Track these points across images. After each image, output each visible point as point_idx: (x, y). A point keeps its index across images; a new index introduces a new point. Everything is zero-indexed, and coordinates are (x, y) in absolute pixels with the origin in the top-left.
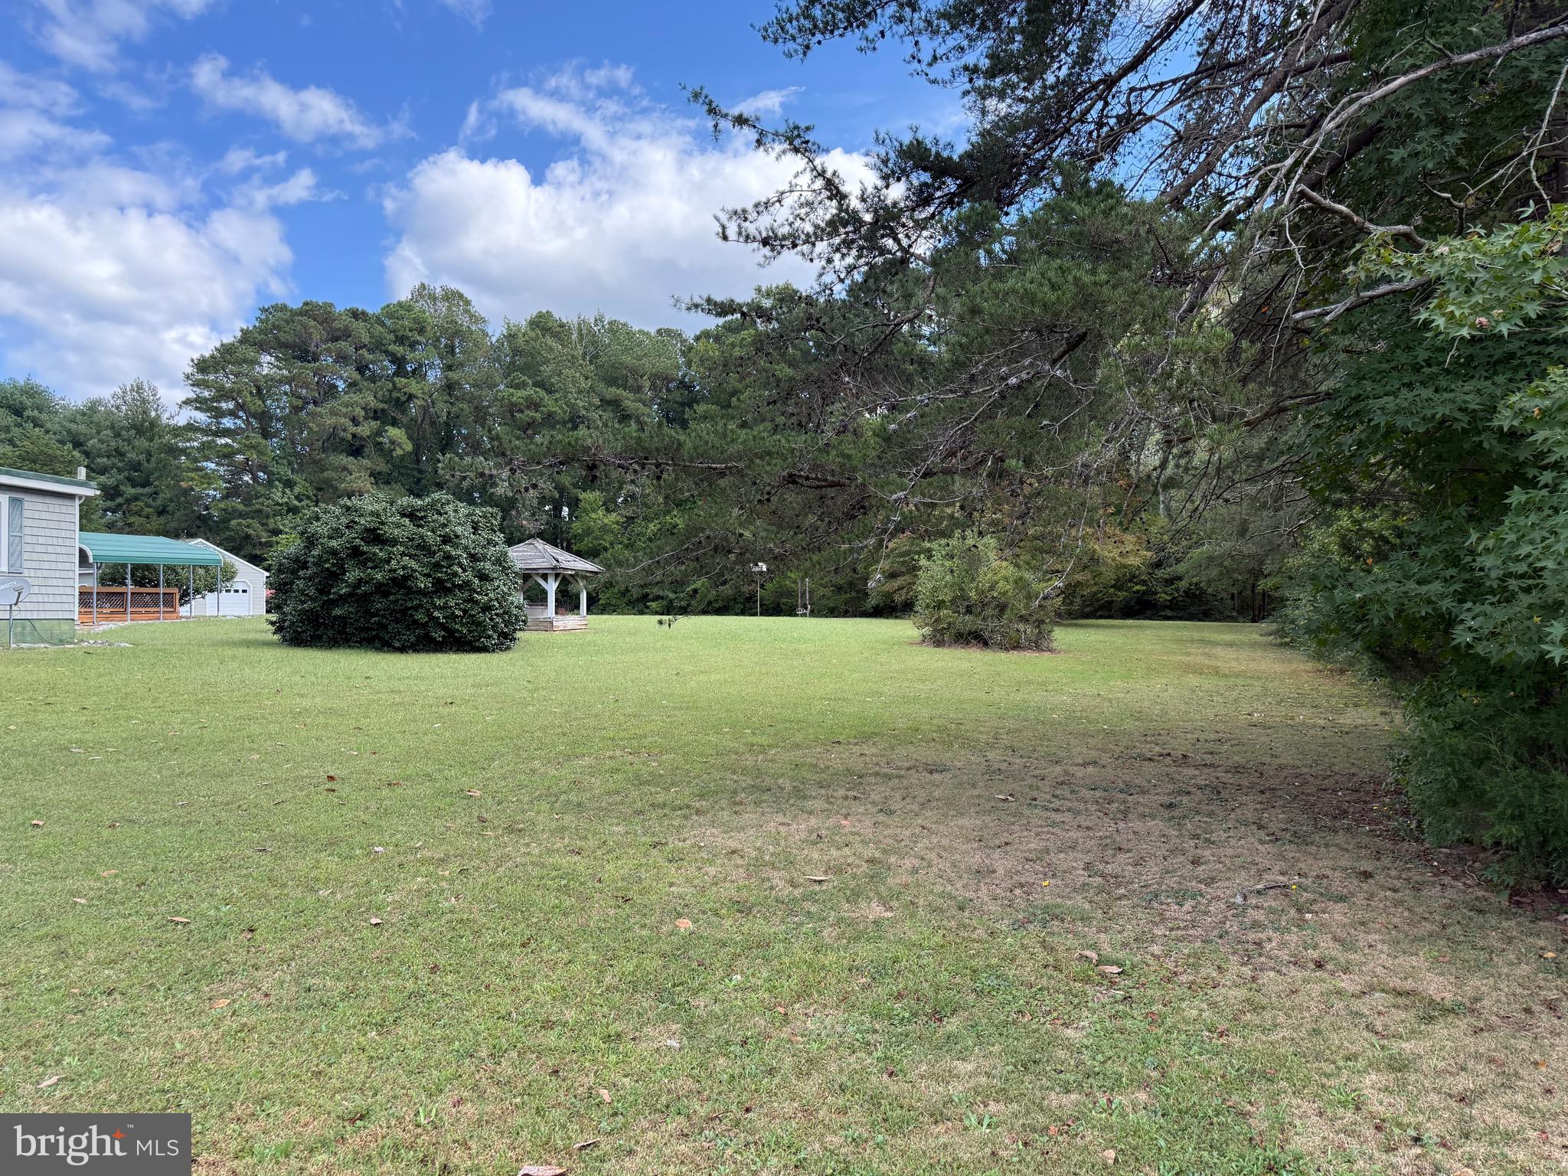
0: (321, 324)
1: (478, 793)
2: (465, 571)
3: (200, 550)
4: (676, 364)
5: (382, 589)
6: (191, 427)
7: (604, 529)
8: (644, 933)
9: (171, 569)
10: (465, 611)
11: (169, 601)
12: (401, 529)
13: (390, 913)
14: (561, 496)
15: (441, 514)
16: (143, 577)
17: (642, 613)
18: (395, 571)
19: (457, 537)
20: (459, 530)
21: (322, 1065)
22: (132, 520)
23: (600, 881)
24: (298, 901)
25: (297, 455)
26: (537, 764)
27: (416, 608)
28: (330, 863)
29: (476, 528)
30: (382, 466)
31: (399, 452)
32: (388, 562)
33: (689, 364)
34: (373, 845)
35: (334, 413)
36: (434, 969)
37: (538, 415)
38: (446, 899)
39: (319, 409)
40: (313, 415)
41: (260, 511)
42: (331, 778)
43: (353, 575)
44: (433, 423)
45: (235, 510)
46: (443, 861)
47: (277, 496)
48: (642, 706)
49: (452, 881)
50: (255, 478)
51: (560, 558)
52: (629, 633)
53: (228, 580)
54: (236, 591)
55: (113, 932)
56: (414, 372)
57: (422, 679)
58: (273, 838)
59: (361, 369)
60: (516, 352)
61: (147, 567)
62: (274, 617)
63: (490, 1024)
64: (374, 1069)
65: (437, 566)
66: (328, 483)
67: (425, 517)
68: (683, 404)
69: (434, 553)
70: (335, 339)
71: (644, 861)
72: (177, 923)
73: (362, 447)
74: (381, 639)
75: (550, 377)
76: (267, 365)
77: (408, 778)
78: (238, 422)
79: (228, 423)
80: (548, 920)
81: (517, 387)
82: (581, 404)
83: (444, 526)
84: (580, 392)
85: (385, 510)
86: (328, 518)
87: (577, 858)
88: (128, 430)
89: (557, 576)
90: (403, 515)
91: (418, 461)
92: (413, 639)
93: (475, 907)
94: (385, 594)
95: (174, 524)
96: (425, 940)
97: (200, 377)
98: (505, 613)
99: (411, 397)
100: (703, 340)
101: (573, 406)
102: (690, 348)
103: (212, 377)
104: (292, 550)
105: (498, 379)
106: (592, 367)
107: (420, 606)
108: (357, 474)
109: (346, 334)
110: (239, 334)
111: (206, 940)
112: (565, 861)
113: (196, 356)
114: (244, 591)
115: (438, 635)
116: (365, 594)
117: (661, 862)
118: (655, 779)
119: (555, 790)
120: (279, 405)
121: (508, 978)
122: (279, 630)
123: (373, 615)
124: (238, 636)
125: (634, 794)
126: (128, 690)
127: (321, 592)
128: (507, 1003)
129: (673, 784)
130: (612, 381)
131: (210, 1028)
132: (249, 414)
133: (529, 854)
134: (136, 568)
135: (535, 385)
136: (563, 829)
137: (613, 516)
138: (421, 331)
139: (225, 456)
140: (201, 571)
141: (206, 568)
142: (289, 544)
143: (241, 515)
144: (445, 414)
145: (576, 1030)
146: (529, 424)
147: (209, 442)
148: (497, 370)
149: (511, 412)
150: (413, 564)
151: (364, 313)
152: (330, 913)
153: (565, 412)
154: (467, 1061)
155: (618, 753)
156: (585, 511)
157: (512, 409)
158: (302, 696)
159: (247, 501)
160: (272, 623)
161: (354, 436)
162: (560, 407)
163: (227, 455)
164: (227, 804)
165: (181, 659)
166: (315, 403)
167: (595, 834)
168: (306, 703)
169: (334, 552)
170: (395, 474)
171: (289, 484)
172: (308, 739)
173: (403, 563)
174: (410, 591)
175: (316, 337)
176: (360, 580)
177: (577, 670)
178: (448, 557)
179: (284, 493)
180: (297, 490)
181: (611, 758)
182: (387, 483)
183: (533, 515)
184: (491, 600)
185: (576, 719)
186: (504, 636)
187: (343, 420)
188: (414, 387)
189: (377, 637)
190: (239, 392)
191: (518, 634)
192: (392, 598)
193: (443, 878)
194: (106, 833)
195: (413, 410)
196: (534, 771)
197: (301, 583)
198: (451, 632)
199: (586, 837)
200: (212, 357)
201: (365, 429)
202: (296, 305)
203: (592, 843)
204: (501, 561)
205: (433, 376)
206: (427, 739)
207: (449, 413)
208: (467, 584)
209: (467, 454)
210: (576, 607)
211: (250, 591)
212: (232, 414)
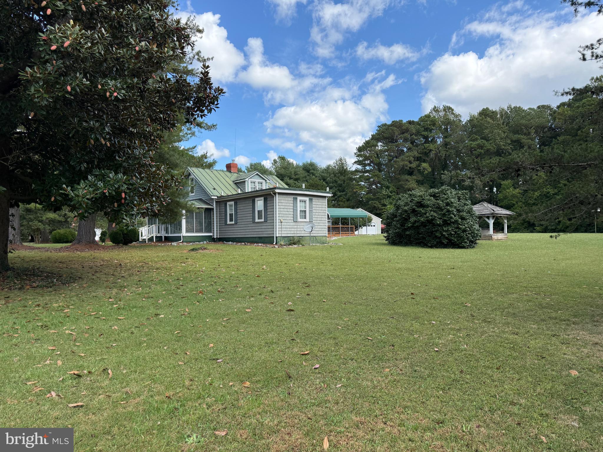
0: (398, 128)
1: (469, 305)
2: (455, 216)
3: (360, 212)
4: (547, 120)
5: (423, 224)
6: (357, 171)
7: (513, 196)
8: (554, 373)
9: (352, 219)
10: (455, 232)
11: (352, 231)
12: (430, 201)
13: (441, 347)
14: (493, 183)
15: (445, 195)
16: (344, 222)
17: (532, 232)
18: (428, 217)
19: (452, 203)
20: (453, 200)
21: (424, 400)
22: (340, 203)
23: (528, 347)
24: (408, 338)
25: (390, 177)
26: (492, 295)
27: (436, 231)
28: (416, 325)
29: (459, 199)
30: (420, 178)
31: (426, 172)
32: (426, 214)
33: (554, 119)
34: (431, 320)
35: (403, 160)
36: (462, 372)
37: (482, 151)
38: (462, 345)
39: (398, 159)
40: (395, 162)
41: (378, 198)
42: (412, 294)
43: (413, 219)
44: (439, 160)
45: (370, 198)
46: (459, 330)
47: (384, 192)
48: (538, 273)
49: (464, 339)
50: (377, 186)
51: (495, 209)
52: (528, 241)
53: (369, 222)
54: (372, 226)
55: (350, 339)
56: (432, 140)
57: (440, 258)
58: (395, 313)
59: (412, 143)
60: (473, 126)
61: (345, 219)
62: (385, 235)
63: (487, 398)
64: (443, 406)
65: (444, 215)
66: (401, 186)
67: (439, 196)
68: (552, 138)
69: (443, 210)
70: (403, 133)
71: (549, 342)
72: (369, 339)
73: (413, 171)
74: (423, 243)
75: (488, 135)
76: (380, 146)
77: (441, 296)
78: (371, 167)
79: (368, 168)
80: (507, 360)
81: (474, 141)
82: (502, 144)
83: (447, 199)
84: (501, 139)
85: (424, 194)
86: (404, 198)
87: (516, 336)
88: (338, 174)
89: (493, 217)
90: (431, 196)
91: (434, 175)
92: (435, 243)
93: (475, 350)
94: (425, 226)
95: (352, 204)
96: (456, 360)
97: (359, 153)
98: (472, 233)
99: (431, 150)
100: (562, 107)
101: (498, 146)
102: (555, 112)
103: (363, 153)
104: (391, 211)
105: (466, 139)
106: (507, 128)
107: (438, 230)
108: (411, 182)
109: (407, 131)
110: (371, 137)
111: (379, 347)
112: (511, 337)
113: (358, 146)
114: (374, 226)
115: (445, 241)
116: (417, 226)
117: (558, 343)
118: (549, 306)
119: (502, 306)
120: (384, 160)
121: (493, 381)
122: (387, 240)
123: (420, 234)
124: (374, 241)
125: (540, 312)
126: (344, 259)
127: (402, 225)
128: (493, 391)
129: (559, 309)
130: (516, 132)
131: (384, 378)
132: (375, 164)
133: (494, 332)
134: (342, 219)
135: (482, 138)
136: (508, 323)
137: (517, 190)
138: (434, 125)
139: (367, 180)
140: (361, 219)
141: (363, 218)
142: (390, 209)
143: (373, 200)
144: (444, 155)
145: (527, 409)
146: (479, 155)
147: (362, 175)
148: (465, 135)
149: (471, 152)
150: (435, 214)
151: (413, 121)
152: (419, 344)
153: (494, 148)
154: (480, 411)
155: (529, 293)
156: (504, 189)
157: (471, 150)
158: (398, 263)
159: (374, 195)
160: (385, 237)
161: (410, 168)
162: (493, 146)
163: (367, 179)
164: (379, 300)
165: (358, 249)
166: (396, 157)
167: (523, 327)
168: (400, 266)
169: (406, 211)
170: (425, 180)
171: (388, 188)
172: (402, 279)
173: (431, 214)
174: (434, 225)
175: (397, 133)
176: (415, 221)
177: (505, 257)
178: (448, 211)
179: (386, 191)
180: (390, 189)
181: (526, 295)
182: (422, 184)
183: (481, 192)
184: (466, 228)
185: (507, 277)
186: (472, 242)
187: (406, 163)
188: (431, 146)
189: (421, 242)
190: (371, 157)
191: (478, 241)
192: (427, 227)
193: (460, 337)
194: (343, 306)
195: (432, 155)
196: (492, 298)
197: (395, 223)
198: (450, 240)
199: (519, 328)
200: (363, 146)
201: (414, 165)
202: (389, 123)
203: (522, 331)
204: (470, 212)
205: (439, 141)
206: (446, 281)
207: (446, 155)
208: (456, 221)
209: (453, 170)
210: (502, 230)
211: (376, 226)
212: (369, 165)
